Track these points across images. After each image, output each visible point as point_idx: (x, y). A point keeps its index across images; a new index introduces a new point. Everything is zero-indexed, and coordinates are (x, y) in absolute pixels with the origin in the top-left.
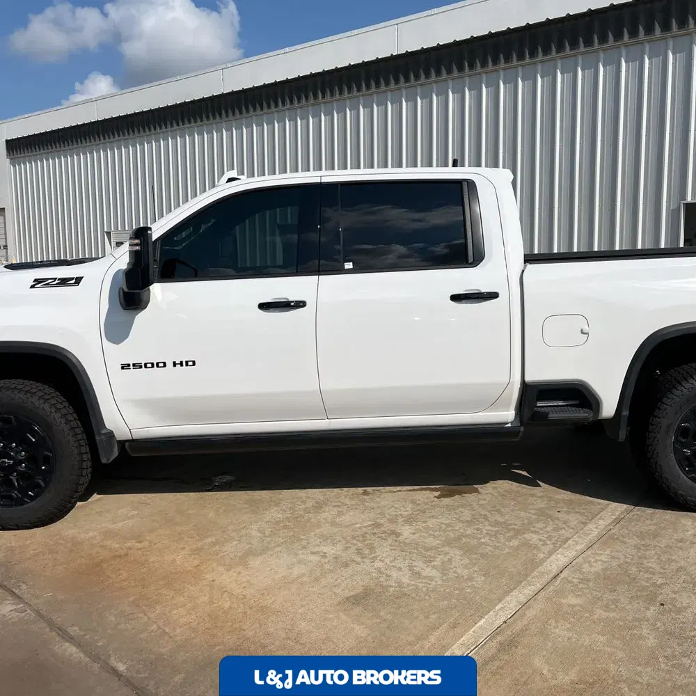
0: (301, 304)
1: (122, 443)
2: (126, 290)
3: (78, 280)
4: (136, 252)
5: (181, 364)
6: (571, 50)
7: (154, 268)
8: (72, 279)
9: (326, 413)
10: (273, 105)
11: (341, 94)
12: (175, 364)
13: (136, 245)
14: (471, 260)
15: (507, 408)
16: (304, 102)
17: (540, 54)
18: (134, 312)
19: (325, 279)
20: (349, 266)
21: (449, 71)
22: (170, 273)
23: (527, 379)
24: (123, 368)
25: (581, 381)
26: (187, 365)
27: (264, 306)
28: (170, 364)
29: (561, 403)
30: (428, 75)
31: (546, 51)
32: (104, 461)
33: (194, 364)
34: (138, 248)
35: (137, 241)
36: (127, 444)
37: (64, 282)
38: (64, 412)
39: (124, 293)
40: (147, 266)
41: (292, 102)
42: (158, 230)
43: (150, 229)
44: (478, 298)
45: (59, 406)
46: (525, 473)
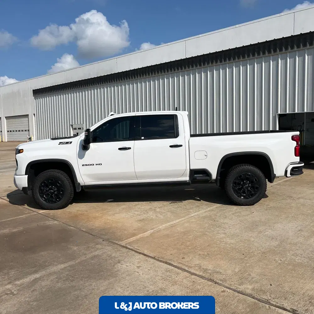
0: (130, 148)
1: (82, 186)
2: (84, 145)
3: (71, 142)
4: (87, 135)
5: (98, 164)
6: (243, 58)
7: (91, 139)
8: (69, 142)
9: (137, 178)
10: (133, 77)
11: (158, 74)
12: (96, 165)
13: (87, 133)
14: (176, 136)
15: (186, 176)
16: (144, 76)
17: (228, 60)
18: (86, 151)
19: (136, 142)
20: (143, 138)
21: (196, 66)
22: (95, 141)
23: (191, 168)
24: (83, 166)
25: (206, 169)
26: (99, 165)
27: (120, 149)
28: (95, 165)
29: (201, 175)
30: (189, 67)
31: (229, 60)
32: (77, 191)
33: (101, 164)
34: (87, 134)
35: (87, 132)
36: (83, 187)
37: (67, 143)
38: (67, 178)
39: (83, 145)
40: (89, 139)
41: (140, 77)
42: (92, 129)
43: (90, 129)
44: (177, 146)
45: (65, 176)
46: (199, 198)
